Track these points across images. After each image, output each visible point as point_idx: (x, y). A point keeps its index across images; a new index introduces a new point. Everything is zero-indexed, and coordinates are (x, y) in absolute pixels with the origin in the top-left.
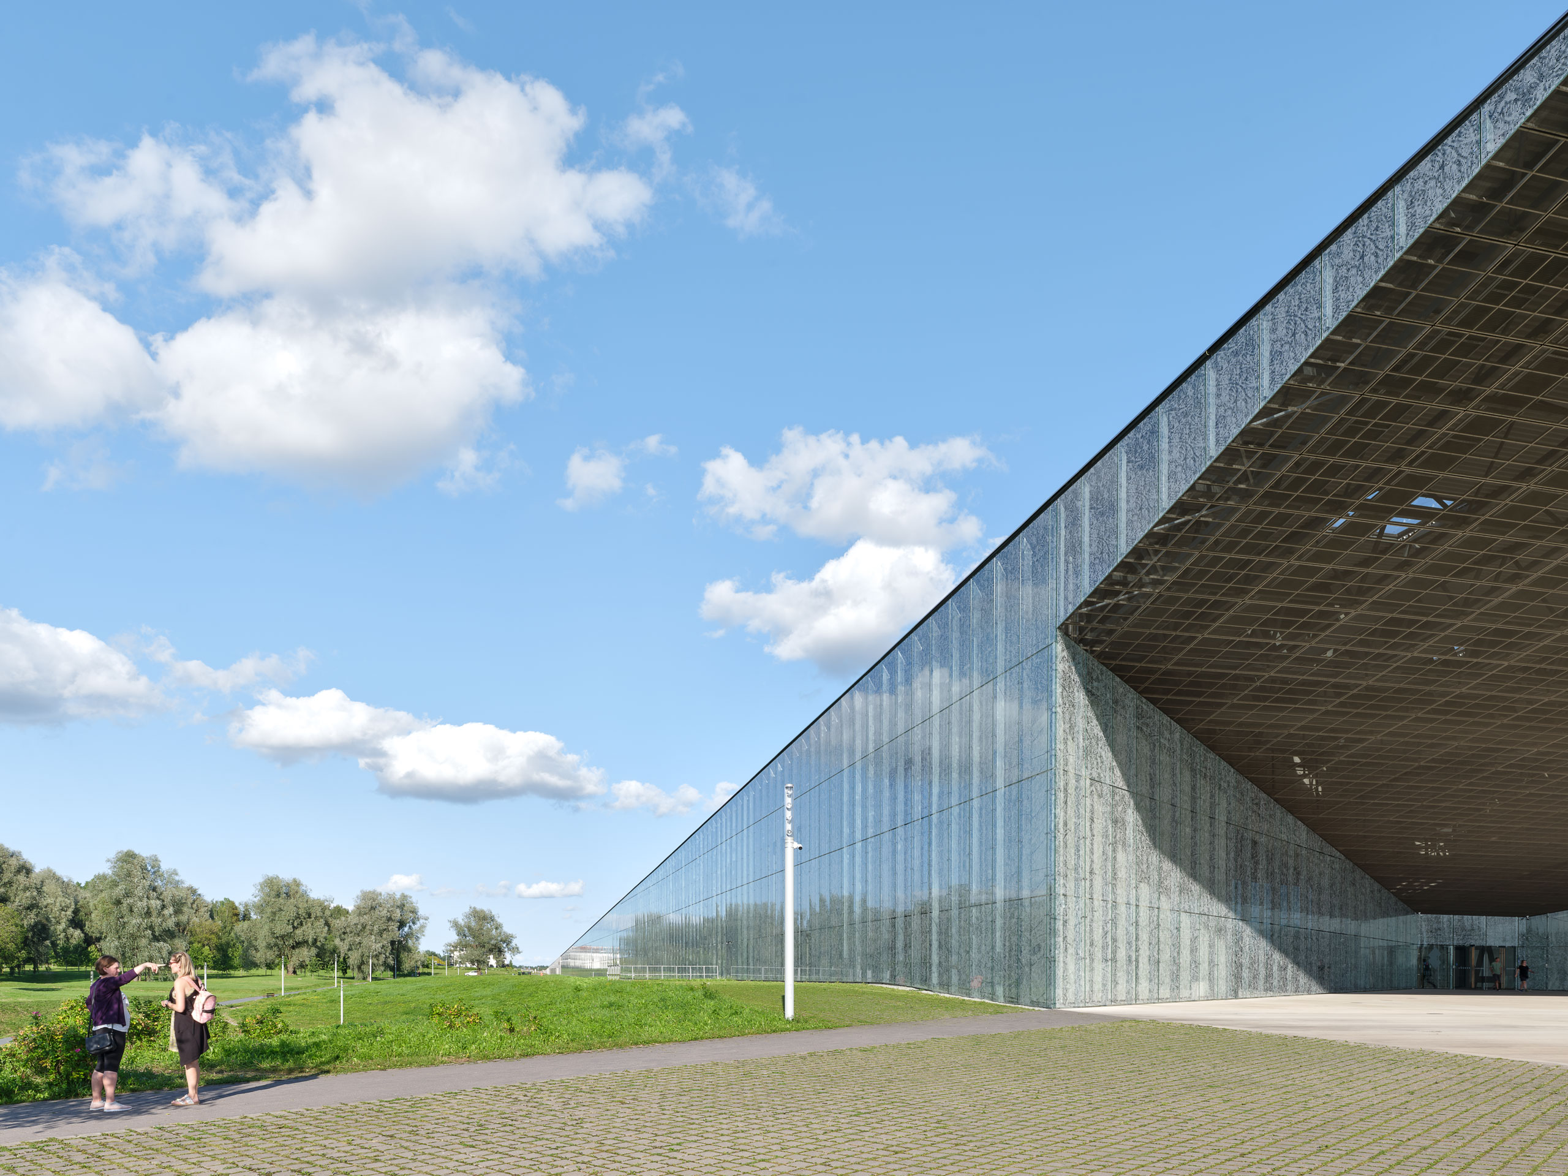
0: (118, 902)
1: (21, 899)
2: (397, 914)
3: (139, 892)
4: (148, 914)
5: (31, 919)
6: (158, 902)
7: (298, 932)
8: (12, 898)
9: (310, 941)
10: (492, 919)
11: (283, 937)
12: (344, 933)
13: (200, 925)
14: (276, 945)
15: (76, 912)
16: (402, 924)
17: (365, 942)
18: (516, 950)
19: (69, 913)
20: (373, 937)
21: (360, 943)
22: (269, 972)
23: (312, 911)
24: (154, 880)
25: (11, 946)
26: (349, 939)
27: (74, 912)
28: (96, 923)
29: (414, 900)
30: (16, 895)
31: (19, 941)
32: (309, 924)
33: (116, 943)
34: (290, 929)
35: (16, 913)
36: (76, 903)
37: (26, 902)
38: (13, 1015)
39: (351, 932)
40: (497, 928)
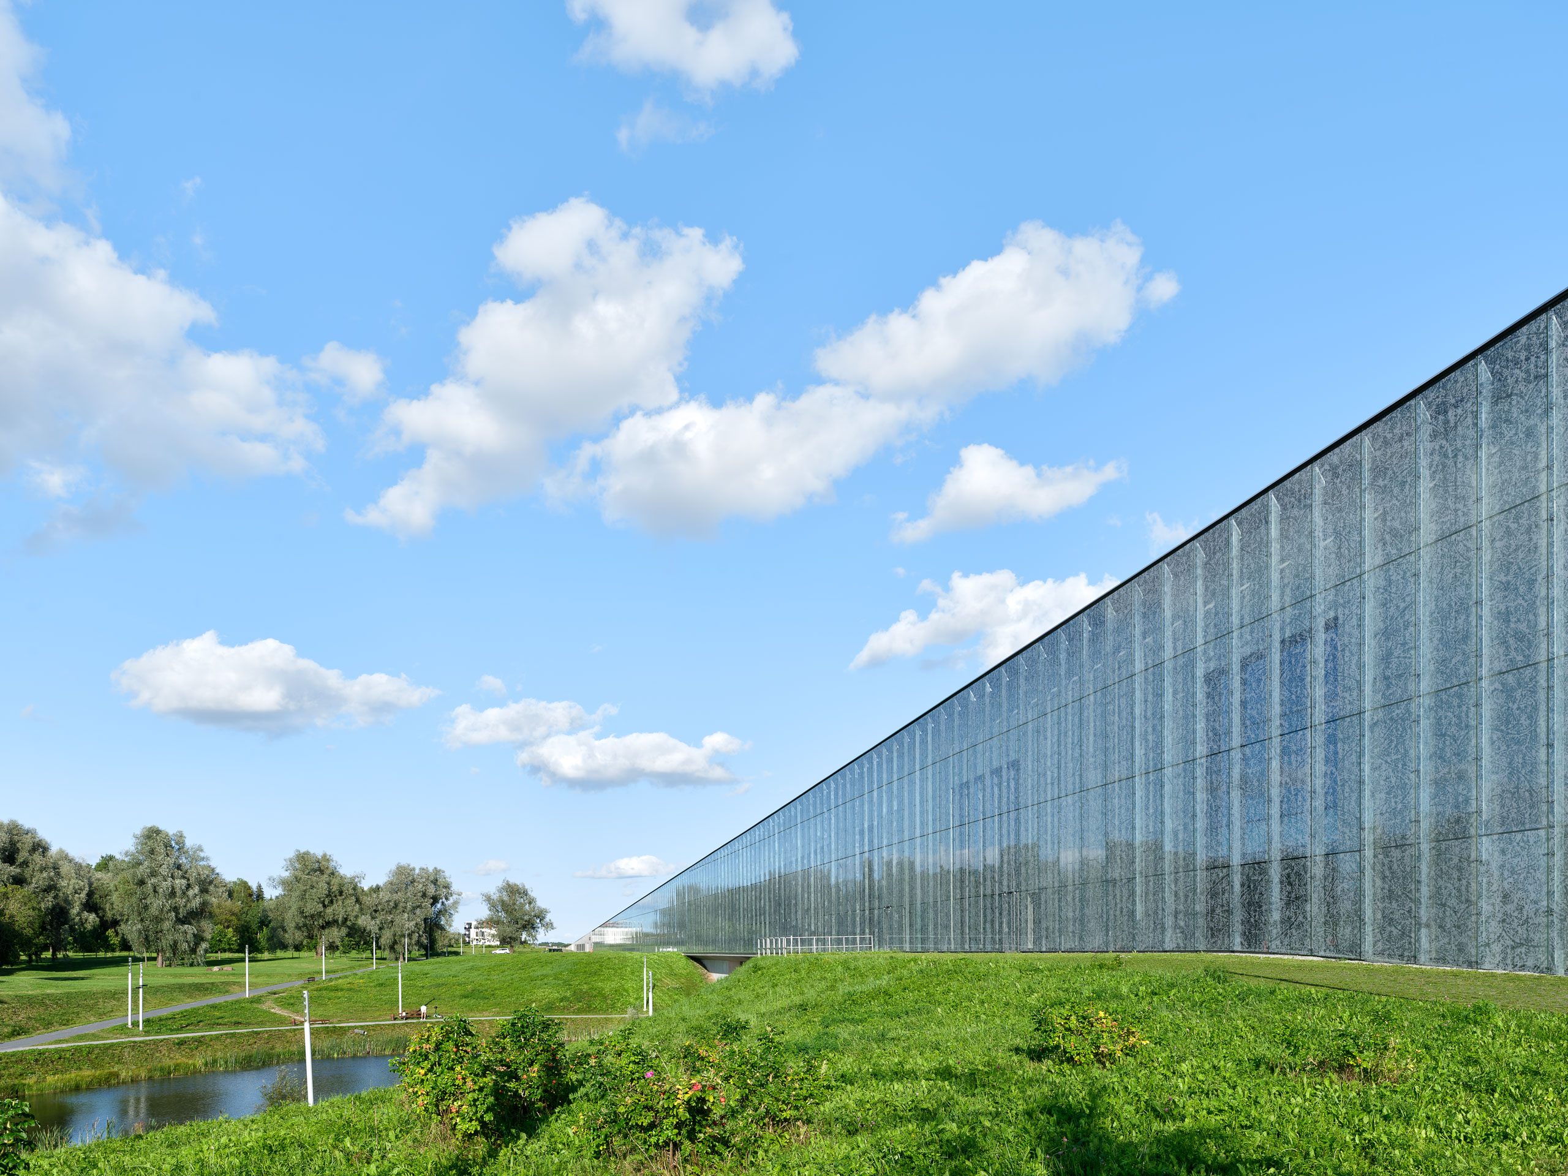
0: (142, 883)
1: (39, 880)
2: (431, 890)
3: (164, 871)
4: (173, 894)
5: (48, 902)
6: (184, 882)
7: (329, 910)
8: (29, 880)
9: (340, 920)
10: (525, 893)
11: (312, 916)
12: (376, 911)
13: (219, 907)
14: (305, 925)
15: (90, 894)
16: (435, 900)
17: (397, 920)
18: (550, 926)
19: (83, 895)
20: (406, 915)
21: (392, 922)
22: (296, 954)
23: (344, 889)
24: (178, 858)
25: (28, 932)
26: (381, 917)
27: (88, 895)
28: (116, 904)
29: (447, 874)
30: (32, 876)
31: (37, 925)
32: (340, 903)
33: (139, 926)
34: (320, 907)
35: (33, 895)
36: (90, 885)
37: (43, 884)
38: (41, 1010)
39: (383, 910)
40: (530, 903)
